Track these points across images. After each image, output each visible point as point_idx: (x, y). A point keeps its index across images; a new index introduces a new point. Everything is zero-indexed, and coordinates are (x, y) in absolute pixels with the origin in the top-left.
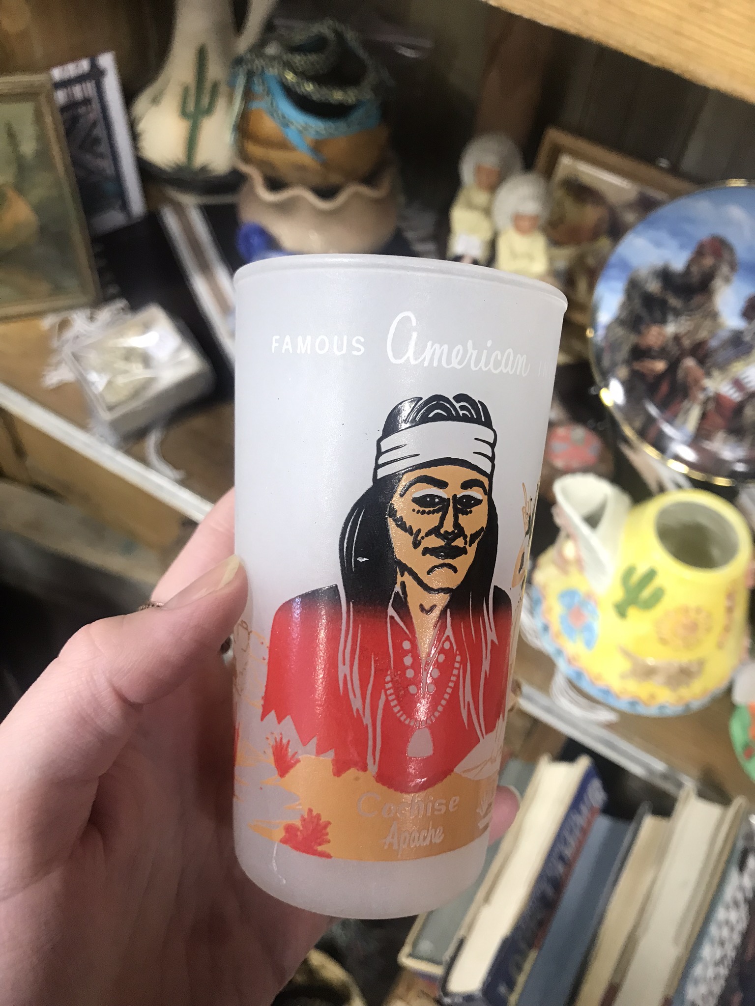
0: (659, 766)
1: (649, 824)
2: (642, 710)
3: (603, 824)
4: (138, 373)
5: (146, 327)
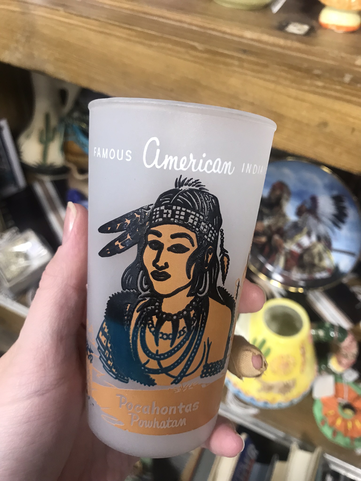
0: (281, 434)
1: (278, 465)
2: (270, 406)
3: (256, 467)
4: (22, 262)
5: (26, 240)
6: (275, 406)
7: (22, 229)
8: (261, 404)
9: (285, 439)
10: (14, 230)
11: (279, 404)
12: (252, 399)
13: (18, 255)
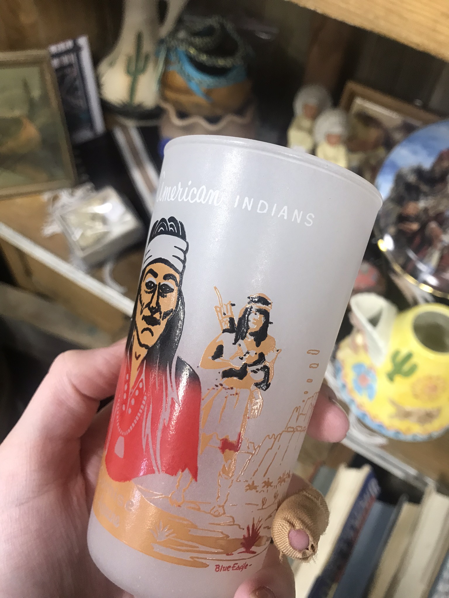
0: (412, 472)
1: (407, 508)
2: (402, 437)
3: (377, 507)
4: (99, 228)
5: (104, 200)
6: (408, 437)
7: (98, 186)
8: (391, 434)
9: (416, 478)
10: (89, 186)
11: (415, 435)
12: (381, 426)
13: (95, 217)
